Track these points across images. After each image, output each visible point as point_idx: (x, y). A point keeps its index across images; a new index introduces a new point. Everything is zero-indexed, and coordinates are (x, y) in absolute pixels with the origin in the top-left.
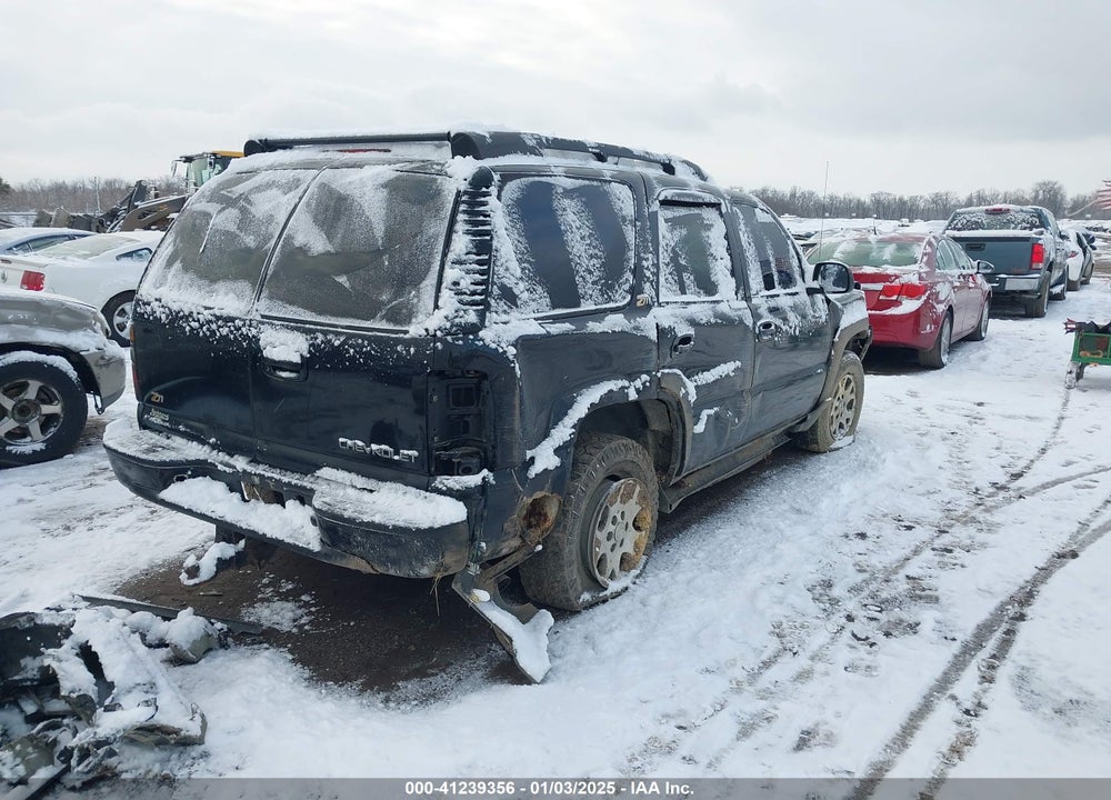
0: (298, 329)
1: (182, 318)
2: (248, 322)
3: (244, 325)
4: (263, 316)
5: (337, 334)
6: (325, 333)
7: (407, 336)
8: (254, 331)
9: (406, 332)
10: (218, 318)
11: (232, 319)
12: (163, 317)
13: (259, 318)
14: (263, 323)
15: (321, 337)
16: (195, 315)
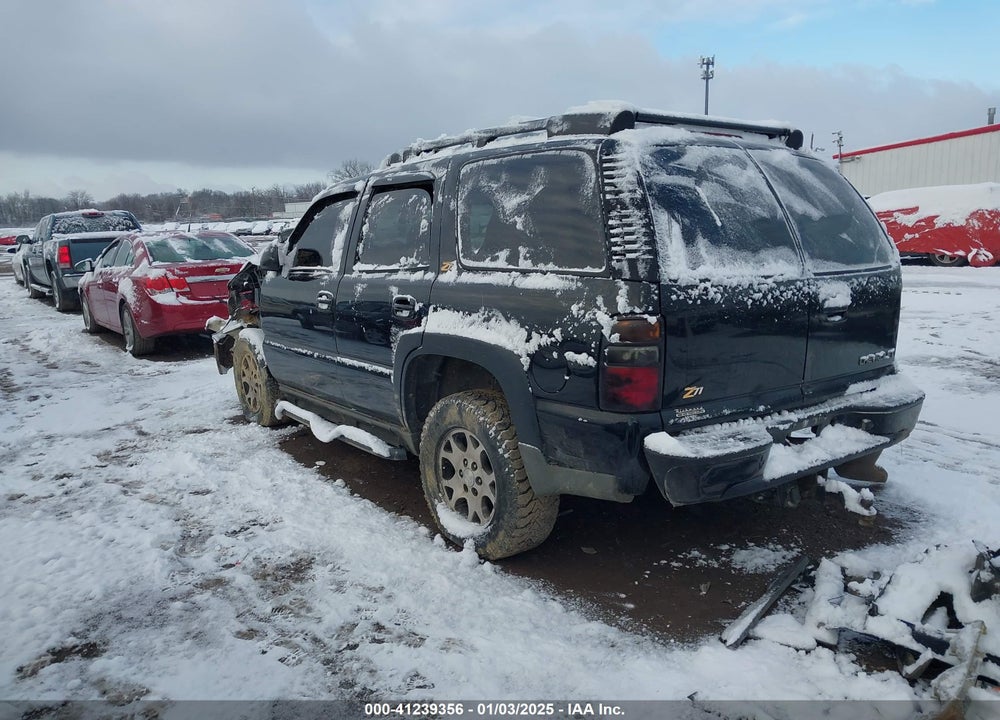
0: (840, 279)
1: (740, 292)
2: (806, 281)
3: (804, 285)
4: (815, 274)
5: (863, 276)
6: (857, 277)
7: (892, 269)
8: (814, 288)
9: (890, 267)
10: (779, 284)
11: (792, 282)
12: (719, 296)
13: (813, 276)
14: (817, 280)
15: (856, 282)
16: (756, 287)
